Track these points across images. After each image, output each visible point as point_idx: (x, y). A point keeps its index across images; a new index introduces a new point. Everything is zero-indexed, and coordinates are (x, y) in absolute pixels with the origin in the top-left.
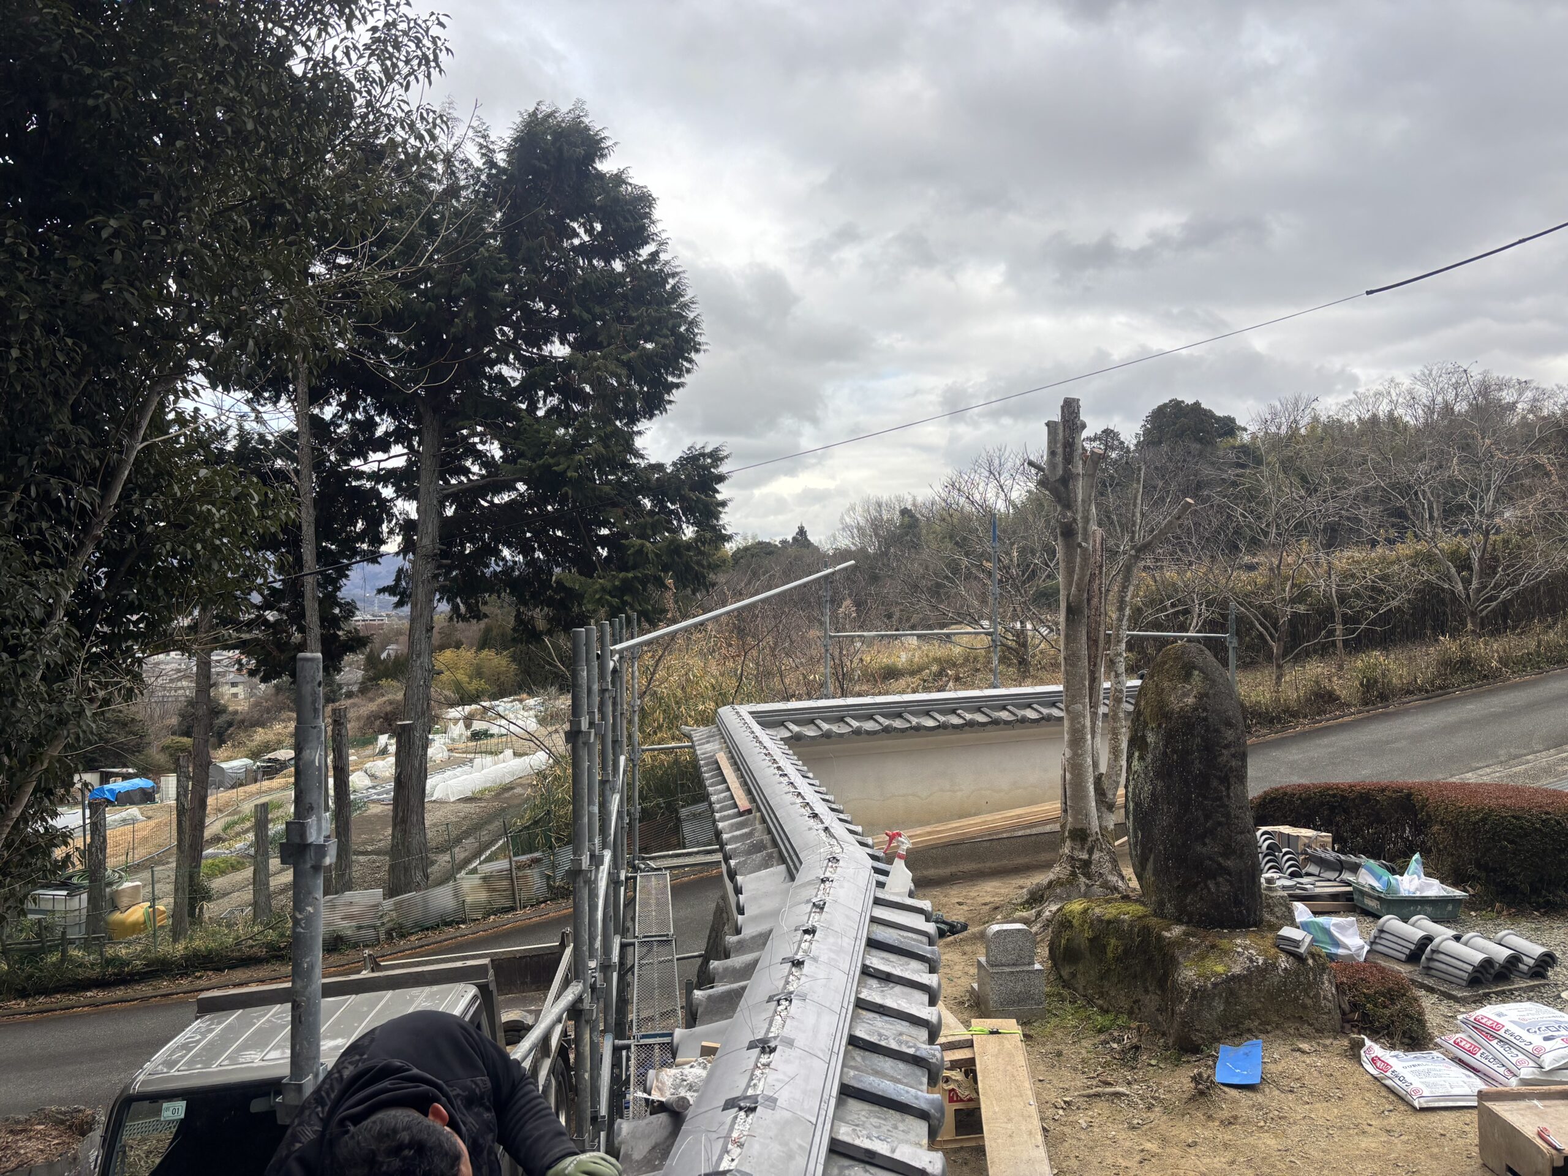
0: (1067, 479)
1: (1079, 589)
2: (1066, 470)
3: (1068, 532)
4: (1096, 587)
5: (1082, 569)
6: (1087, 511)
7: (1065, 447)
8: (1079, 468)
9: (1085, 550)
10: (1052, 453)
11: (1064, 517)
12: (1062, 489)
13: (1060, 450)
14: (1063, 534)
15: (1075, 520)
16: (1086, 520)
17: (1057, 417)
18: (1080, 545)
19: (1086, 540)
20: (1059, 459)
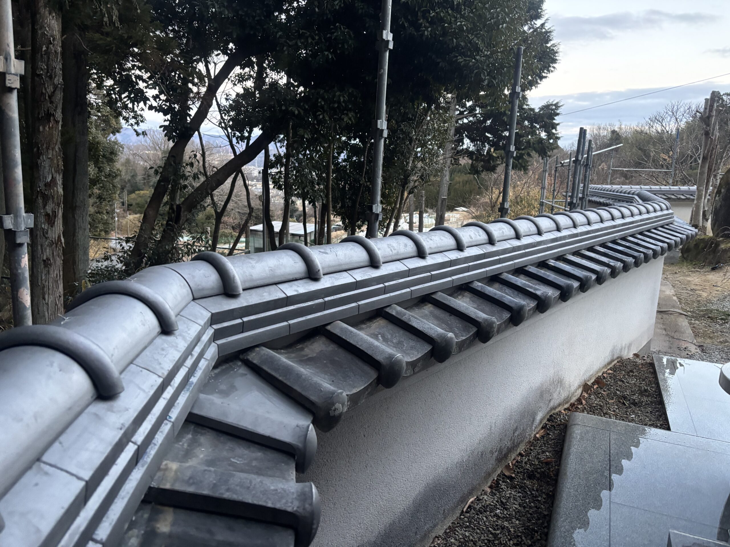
0: (709, 117)
1: (708, 152)
2: (709, 114)
3: (707, 134)
4: (714, 152)
5: (710, 145)
6: (714, 127)
7: (710, 106)
8: (714, 113)
9: (712, 139)
10: (705, 108)
11: (707, 128)
12: (707, 120)
13: (708, 108)
14: (705, 134)
15: (710, 130)
16: (714, 130)
17: (709, 97)
18: (710, 137)
19: (712, 136)
20: (708, 110)
